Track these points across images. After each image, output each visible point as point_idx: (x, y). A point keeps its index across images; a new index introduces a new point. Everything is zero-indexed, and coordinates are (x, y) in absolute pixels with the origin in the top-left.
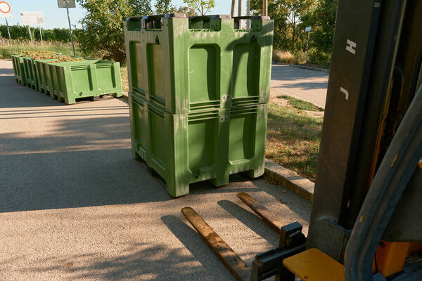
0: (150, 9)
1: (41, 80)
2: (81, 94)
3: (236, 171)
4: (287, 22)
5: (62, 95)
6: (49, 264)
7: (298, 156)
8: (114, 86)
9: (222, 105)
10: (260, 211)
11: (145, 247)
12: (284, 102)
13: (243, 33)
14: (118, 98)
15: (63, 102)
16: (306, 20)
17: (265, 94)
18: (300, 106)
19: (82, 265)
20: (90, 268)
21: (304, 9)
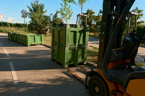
0: (50, 19)
1: (18, 39)
2: (32, 43)
3: (80, 62)
4: (92, 24)
5: (26, 44)
6: (38, 80)
7: (95, 60)
8: (41, 41)
9: (77, 45)
10: (86, 71)
11: (59, 77)
12: (91, 48)
13: (82, 29)
14: (42, 45)
15: (26, 45)
16: (98, 23)
17: (87, 43)
18: (96, 49)
19: (45, 80)
20: (47, 81)
21: (97, 20)
